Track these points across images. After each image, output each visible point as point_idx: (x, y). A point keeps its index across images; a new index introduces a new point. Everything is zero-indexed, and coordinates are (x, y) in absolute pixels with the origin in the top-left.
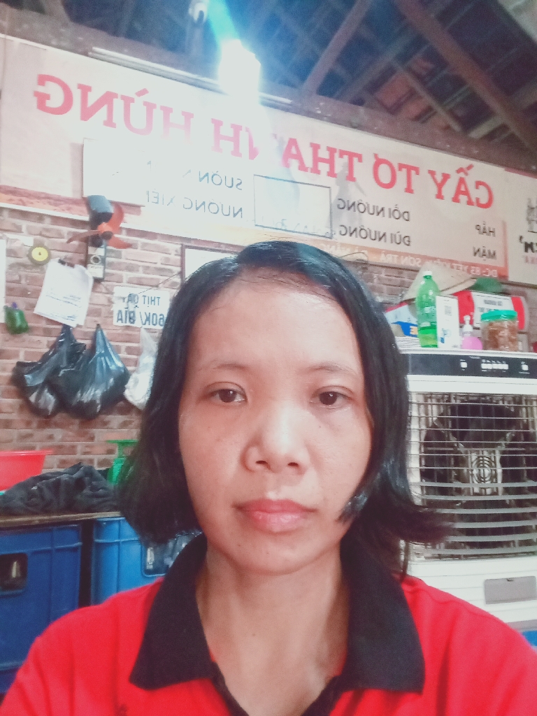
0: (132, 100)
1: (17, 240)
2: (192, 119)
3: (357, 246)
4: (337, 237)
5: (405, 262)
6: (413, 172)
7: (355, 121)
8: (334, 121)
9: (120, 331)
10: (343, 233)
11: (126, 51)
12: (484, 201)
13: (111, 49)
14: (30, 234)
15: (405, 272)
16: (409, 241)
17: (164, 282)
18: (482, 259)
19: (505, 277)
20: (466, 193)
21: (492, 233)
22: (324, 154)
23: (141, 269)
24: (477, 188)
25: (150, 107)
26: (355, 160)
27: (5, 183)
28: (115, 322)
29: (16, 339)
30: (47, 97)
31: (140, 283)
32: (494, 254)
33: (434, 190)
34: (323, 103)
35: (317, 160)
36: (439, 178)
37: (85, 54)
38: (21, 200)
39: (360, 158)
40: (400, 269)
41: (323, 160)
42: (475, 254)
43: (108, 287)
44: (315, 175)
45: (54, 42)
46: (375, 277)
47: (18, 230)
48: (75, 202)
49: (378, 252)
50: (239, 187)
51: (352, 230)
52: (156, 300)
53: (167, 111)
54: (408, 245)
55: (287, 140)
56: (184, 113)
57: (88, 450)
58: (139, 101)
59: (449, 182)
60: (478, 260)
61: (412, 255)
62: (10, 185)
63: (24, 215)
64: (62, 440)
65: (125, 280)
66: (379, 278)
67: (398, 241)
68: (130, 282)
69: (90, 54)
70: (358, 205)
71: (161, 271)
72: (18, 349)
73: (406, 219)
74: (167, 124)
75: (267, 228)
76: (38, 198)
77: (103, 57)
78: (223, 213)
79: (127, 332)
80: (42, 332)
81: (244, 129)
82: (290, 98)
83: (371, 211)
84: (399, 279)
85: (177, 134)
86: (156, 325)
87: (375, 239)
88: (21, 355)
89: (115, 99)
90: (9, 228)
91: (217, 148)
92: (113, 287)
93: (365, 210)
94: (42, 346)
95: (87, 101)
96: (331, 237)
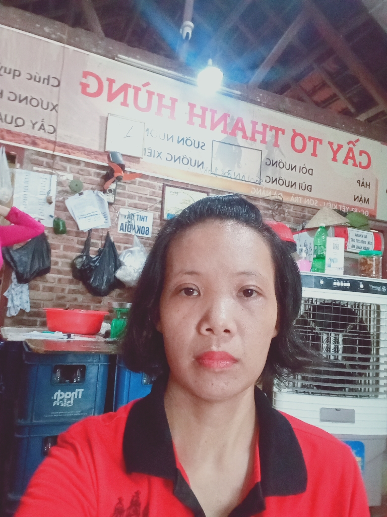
1: (62, 176)
2: (177, 104)
3: (276, 190)
4: (263, 183)
5: (307, 202)
6: (318, 143)
7: (281, 106)
8: (268, 106)
9: (121, 237)
10: (268, 181)
11: (138, 57)
12: (364, 164)
13: (129, 56)
14: (72, 172)
15: (307, 209)
16: (311, 189)
17: (151, 207)
18: (361, 202)
19: (374, 216)
20: (353, 158)
21: (368, 187)
22: (259, 128)
23: (137, 198)
24: (361, 155)
25: (150, 94)
26: (280, 133)
27: (59, 140)
28: (119, 231)
29: (59, 237)
30: (88, 86)
31: (136, 206)
32: (368, 199)
33: (331, 155)
34: (261, 94)
35: (254, 132)
36: (335, 147)
37: (114, 59)
38: (68, 151)
39: (283, 132)
40: (303, 208)
41: (259, 132)
42: (355, 200)
43: (116, 208)
44: (253, 142)
45: (94, 50)
46: (286, 211)
47: (64, 169)
48: (100, 154)
49: (289, 195)
50: (203, 148)
51: (274, 179)
52: (145, 218)
53: (161, 97)
54: (311, 191)
55: (236, 118)
56: (171, 99)
58: (144, 90)
59: (342, 150)
60: (357, 203)
61: (313, 198)
62: (62, 141)
63: (69, 160)
64: (82, 302)
65: (126, 204)
66: (289, 212)
67: (304, 188)
68: (130, 206)
69: (116, 58)
70: (279, 163)
71: (149, 200)
72: (60, 244)
73: (310, 173)
74: (160, 105)
75: (218, 175)
76: (78, 150)
77: (124, 61)
78: (191, 164)
79: (126, 237)
80: (74, 234)
81: (209, 110)
82: (240, 91)
83: (288, 168)
84: (302, 213)
85: (166, 112)
86: (143, 234)
87: (289, 186)
88: (62, 247)
89: (129, 89)
90: (59, 168)
91: (191, 122)
92: (119, 208)
93: (283, 167)
94: (75, 242)
95: (112, 89)
96: (259, 184)
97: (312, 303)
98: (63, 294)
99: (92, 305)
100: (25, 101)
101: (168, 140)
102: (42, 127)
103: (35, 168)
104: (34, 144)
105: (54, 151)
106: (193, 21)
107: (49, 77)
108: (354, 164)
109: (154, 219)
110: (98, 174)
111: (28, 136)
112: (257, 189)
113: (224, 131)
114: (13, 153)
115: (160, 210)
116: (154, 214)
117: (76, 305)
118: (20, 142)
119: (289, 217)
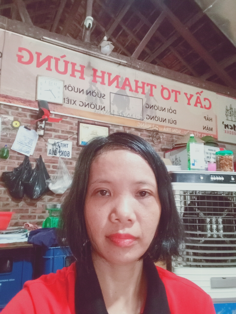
1: (5, 118)
2: (84, 69)
3: (154, 124)
4: (145, 119)
5: (174, 131)
6: (178, 93)
7: (153, 71)
8: (144, 71)
9: (50, 159)
10: (148, 118)
11: (57, 38)
12: (208, 106)
13: (50, 38)
14: (13, 115)
15: (174, 136)
17: (70, 137)
18: (208, 130)
19: (216, 139)
20: (200, 103)
21: (211, 120)
22: (140, 84)
23: (60, 131)
24: (205, 100)
25: (66, 63)
26: (154, 87)
27: (2, 93)
28: (48, 155)
29: (4, 161)
30: (23, 57)
31: (59, 137)
32: (212, 129)
33: (187, 101)
34: (140, 63)
35: (137, 87)
36: (189, 96)
37: (41, 40)
38: (9, 101)
40: (172, 135)
41: (140, 87)
42: (204, 129)
43: (46, 139)
44: (136, 93)
45: (26, 34)
46: (161, 137)
47: (7, 113)
48: (33, 102)
49: (163, 127)
50: (104, 97)
51: (152, 117)
52: (66, 145)
53: (74, 65)
54: (176, 124)
55: (124, 78)
56: (81, 66)
57: (34, 211)
58: (62, 60)
59: (193, 98)
60: (205, 131)
61: (177, 129)
62: (4, 94)
63: (10, 107)
64: (22, 206)
65: (53, 136)
66: (163, 138)
67: (171, 122)
68: (55, 137)
69: (41, 39)
70: (154, 106)
71: (69, 133)
72: (5, 165)
73: (175, 113)
74: (74, 70)
75: (115, 115)
76: (17, 100)
77: (47, 41)
78: (96, 108)
79: (53, 159)
80: (15, 158)
81: (106, 73)
82: (126, 61)
83: (160, 109)
84: (171, 139)
85: (78, 74)
86: (66, 156)
87: (162, 121)
88: (6, 168)
89: (52, 59)
90: (3, 113)
91: (94, 81)
92: (48, 139)
93: (157, 109)
94: (16, 164)
95: (39, 59)
96: (143, 120)
97: (196, 194)
98: (8, 202)
99: (30, 209)
101: (80, 92)
106: (93, 16)
108: (202, 107)
109: (72, 145)
110: (32, 116)
112: (141, 124)
113: (117, 87)
115: (76, 140)
116: (73, 143)
117: (17, 209)
119: (164, 141)
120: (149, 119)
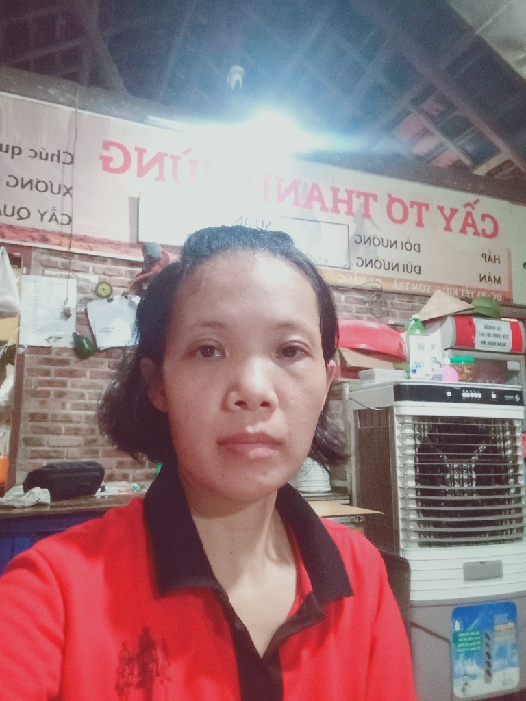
0: (179, 158)
1: (84, 280)
3: (372, 275)
4: (354, 268)
5: (416, 289)
6: (424, 209)
10: (360, 264)
12: (490, 231)
13: (162, 117)
14: (95, 273)
15: (416, 297)
16: (420, 270)
18: (490, 282)
19: (510, 300)
20: (473, 225)
21: (497, 261)
22: (343, 195)
24: (483, 219)
25: (194, 163)
26: (371, 200)
29: (84, 361)
30: (111, 159)
32: (499, 278)
33: (443, 223)
35: (336, 201)
36: (448, 213)
37: (141, 121)
38: (89, 246)
39: (375, 198)
40: (411, 296)
41: (342, 201)
42: (481, 280)
44: (335, 214)
45: (116, 114)
46: (389, 303)
47: (86, 271)
48: (132, 246)
49: (391, 280)
51: (367, 262)
53: (208, 166)
54: (420, 273)
55: (310, 185)
58: (185, 158)
59: (457, 215)
60: (484, 285)
61: (423, 282)
62: (80, 234)
63: (91, 258)
66: (392, 304)
67: (410, 271)
69: (145, 121)
70: (373, 239)
72: (85, 369)
73: (417, 249)
76: (103, 244)
80: (105, 355)
81: (273, 178)
83: (385, 244)
84: (410, 304)
87: (389, 268)
88: (88, 375)
89: (165, 159)
90: (80, 270)
93: (379, 244)
94: (105, 366)
95: (142, 161)
96: (349, 269)
98: (93, 437)
100: (29, 185)
102: (53, 218)
103: (47, 272)
104: (44, 240)
105: (70, 247)
106: (240, 65)
107: (59, 152)
108: (476, 233)
110: (131, 273)
111: (36, 230)
112: (347, 276)
113: (296, 203)
114: (17, 254)
118: (25, 239)
119: (393, 310)
120: (362, 265)
